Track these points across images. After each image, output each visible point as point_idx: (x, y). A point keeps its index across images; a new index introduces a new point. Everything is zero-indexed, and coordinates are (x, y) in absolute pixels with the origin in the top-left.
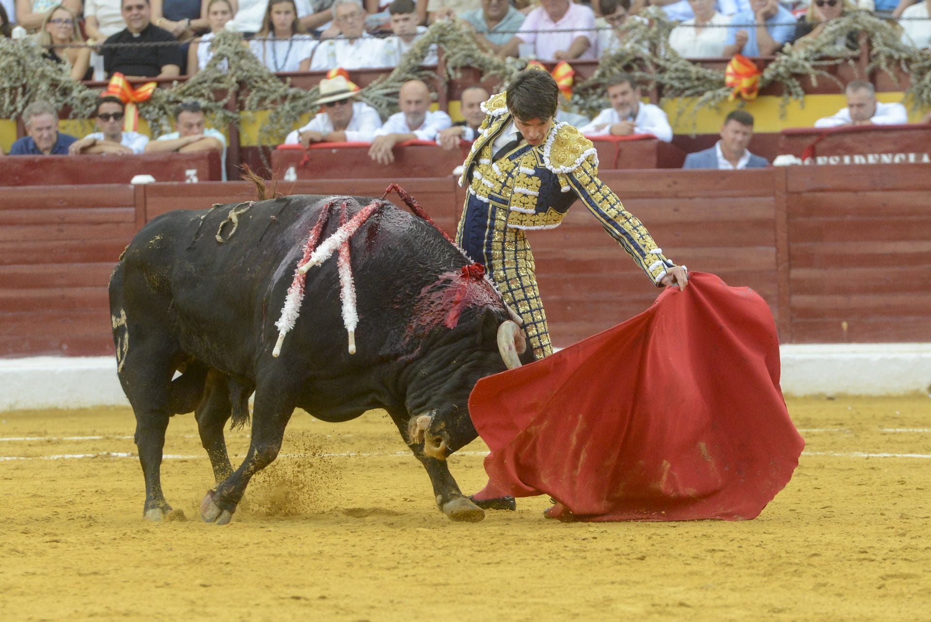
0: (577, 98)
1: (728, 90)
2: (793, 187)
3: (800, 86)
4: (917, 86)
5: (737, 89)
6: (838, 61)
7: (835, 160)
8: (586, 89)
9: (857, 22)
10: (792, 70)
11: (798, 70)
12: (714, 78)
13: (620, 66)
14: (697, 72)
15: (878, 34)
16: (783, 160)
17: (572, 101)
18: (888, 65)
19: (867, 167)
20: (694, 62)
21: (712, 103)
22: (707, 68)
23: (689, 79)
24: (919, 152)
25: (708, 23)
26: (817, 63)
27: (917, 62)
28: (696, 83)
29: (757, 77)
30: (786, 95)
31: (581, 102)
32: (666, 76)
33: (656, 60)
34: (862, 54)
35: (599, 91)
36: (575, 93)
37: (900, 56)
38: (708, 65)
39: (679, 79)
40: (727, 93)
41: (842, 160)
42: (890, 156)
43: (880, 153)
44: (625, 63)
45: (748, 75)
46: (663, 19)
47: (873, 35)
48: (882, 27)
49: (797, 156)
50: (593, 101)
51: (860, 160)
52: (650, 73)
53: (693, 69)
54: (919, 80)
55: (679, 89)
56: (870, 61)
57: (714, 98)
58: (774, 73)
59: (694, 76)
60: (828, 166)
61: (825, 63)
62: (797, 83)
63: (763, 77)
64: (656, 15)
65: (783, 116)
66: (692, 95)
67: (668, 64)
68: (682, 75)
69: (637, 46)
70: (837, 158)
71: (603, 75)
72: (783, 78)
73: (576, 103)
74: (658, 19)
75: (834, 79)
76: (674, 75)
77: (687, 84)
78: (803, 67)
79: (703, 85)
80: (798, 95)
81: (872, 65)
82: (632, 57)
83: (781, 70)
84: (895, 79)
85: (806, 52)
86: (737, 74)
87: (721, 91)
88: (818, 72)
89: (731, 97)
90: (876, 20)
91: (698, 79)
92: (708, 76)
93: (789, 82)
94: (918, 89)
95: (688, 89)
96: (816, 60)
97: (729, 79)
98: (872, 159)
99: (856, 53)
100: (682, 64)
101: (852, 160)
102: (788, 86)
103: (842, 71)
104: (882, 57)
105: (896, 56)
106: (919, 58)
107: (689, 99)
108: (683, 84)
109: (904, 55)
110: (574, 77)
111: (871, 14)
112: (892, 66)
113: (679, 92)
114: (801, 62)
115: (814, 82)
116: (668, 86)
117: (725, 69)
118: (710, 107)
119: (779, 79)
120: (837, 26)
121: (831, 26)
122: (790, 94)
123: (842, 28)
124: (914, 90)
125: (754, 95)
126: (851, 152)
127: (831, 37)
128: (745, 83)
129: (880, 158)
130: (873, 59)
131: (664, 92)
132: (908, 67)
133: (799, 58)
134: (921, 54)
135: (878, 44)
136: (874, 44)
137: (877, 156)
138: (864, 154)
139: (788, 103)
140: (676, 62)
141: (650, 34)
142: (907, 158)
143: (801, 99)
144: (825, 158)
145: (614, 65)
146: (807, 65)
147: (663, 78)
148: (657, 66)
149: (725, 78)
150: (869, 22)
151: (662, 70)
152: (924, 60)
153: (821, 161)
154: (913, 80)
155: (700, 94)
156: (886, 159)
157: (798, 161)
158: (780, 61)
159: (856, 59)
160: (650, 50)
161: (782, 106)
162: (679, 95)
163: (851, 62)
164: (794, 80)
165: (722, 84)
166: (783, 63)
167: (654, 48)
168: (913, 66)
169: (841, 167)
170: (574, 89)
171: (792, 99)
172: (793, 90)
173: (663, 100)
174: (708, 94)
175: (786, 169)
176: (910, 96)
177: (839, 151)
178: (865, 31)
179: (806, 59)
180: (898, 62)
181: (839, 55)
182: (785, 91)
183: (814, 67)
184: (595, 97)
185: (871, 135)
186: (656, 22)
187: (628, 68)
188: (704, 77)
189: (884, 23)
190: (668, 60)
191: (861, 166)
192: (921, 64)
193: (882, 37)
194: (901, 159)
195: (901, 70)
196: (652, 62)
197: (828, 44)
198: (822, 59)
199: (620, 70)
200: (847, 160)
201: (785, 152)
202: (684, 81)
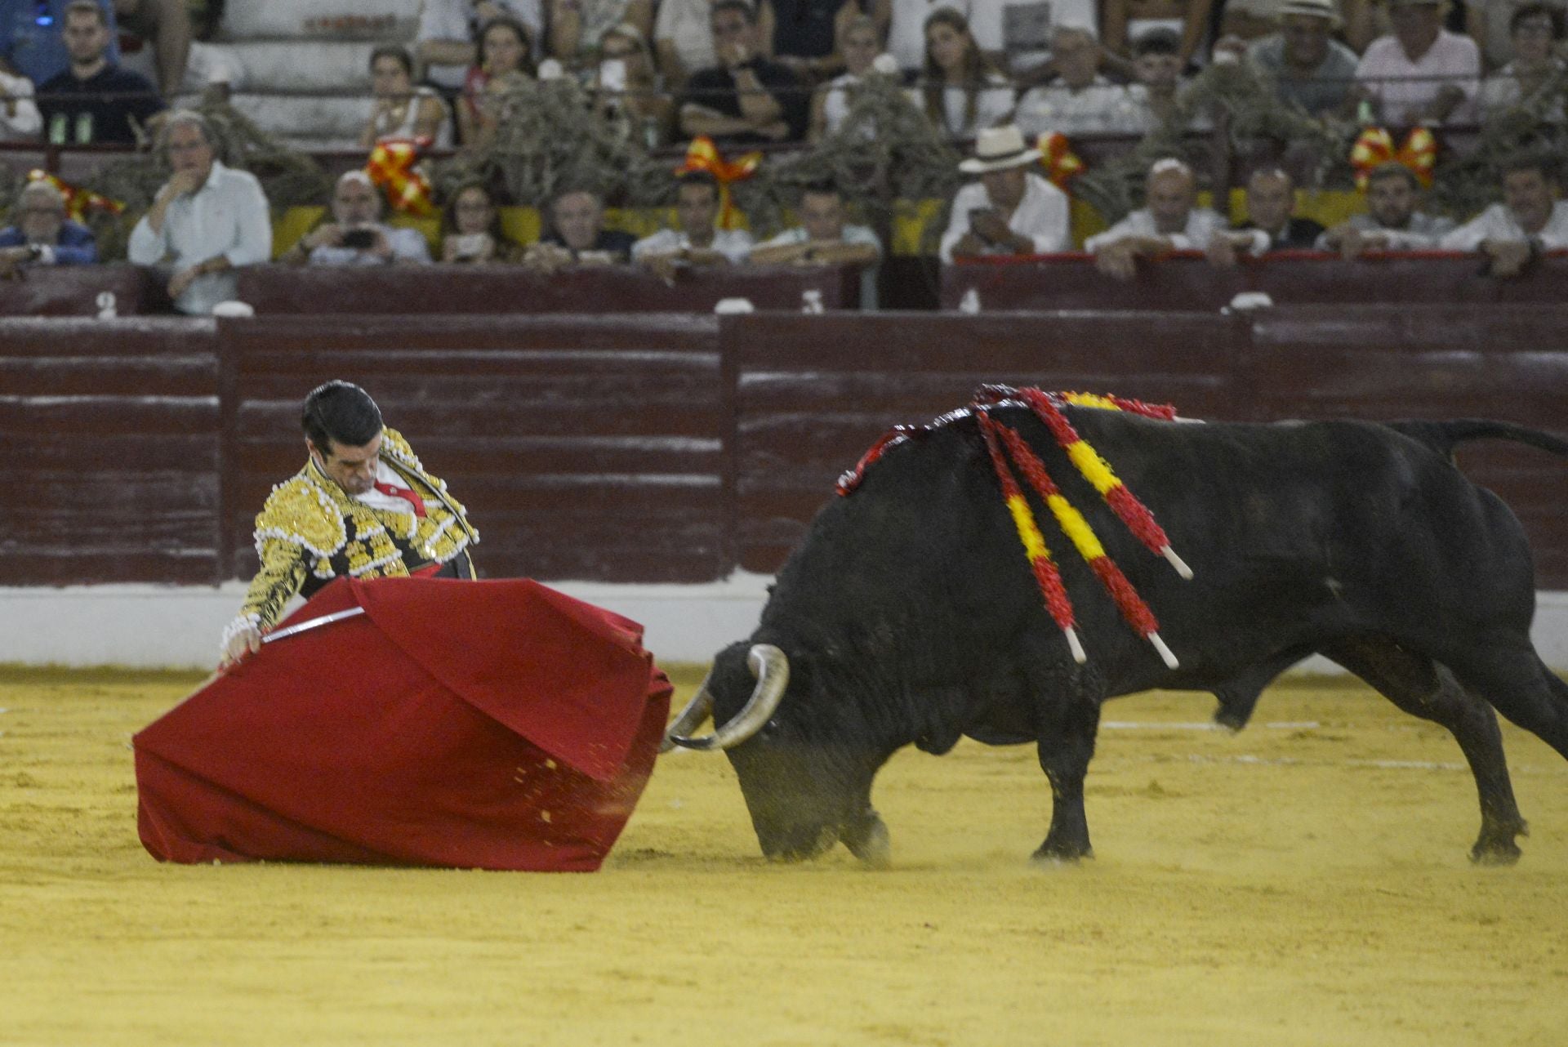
0: (1442, 186)
8: (1457, 172)
13: (1513, 136)
17: (1434, 193)
31: (1448, 192)
36: (1440, 179)
44: (1522, 130)
50: (1468, 190)
73: (1440, 195)
82: (1537, 121)
110: (1437, 153)
145: (1505, 134)
170: (1438, 172)
184: (1471, 184)
187: (1527, 139)
199: (1513, 142)
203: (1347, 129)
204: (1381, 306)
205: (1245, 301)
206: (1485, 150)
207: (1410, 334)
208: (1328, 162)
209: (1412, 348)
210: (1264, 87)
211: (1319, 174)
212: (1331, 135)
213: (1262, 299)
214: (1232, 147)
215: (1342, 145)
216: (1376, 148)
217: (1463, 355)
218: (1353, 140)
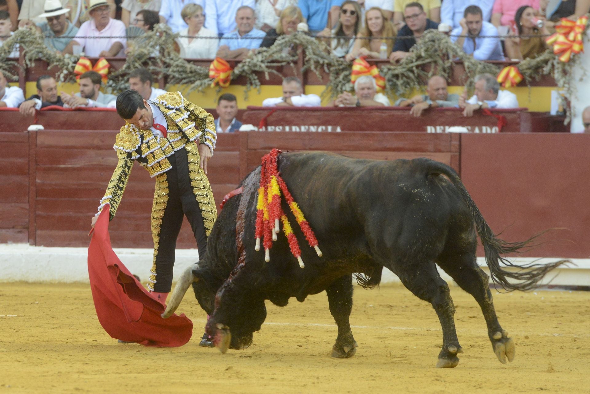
0: (111, 82)
1: (211, 80)
2: (252, 145)
3: (258, 79)
4: (334, 82)
5: (216, 80)
6: (283, 64)
7: (279, 129)
8: (117, 77)
9: (296, 39)
10: (253, 69)
11: (257, 69)
12: (202, 72)
13: (140, 62)
14: (191, 68)
15: (309, 47)
16: (246, 128)
17: (108, 85)
18: (316, 68)
19: (300, 134)
20: (189, 61)
21: (200, 89)
22: (198, 66)
23: (185, 72)
24: (335, 125)
25: (197, 35)
26: (269, 64)
27: (334, 66)
28: (190, 75)
29: (230, 72)
30: (249, 85)
31: (114, 85)
32: (170, 70)
33: (163, 59)
34: (299, 59)
35: (126, 78)
36: (110, 79)
37: (324, 62)
38: (197, 63)
39: (179, 72)
40: (210, 82)
41: (284, 129)
42: (316, 127)
43: (309, 125)
44: (143, 60)
45: (224, 71)
46: (169, 32)
47: (306, 48)
48: (312, 42)
49: (254, 125)
50: (122, 84)
51: (296, 129)
52: (160, 67)
53: (188, 66)
54: (336, 78)
55: (178, 78)
56: (304, 64)
57: (201, 85)
58: (241, 70)
59: (188, 70)
60: (275, 132)
61: (275, 64)
62: (256, 77)
63: (234, 73)
64: (164, 30)
65: (246, 98)
66: (187, 83)
67: (172, 62)
68: (181, 69)
69: (151, 49)
70: (281, 127)
71: (129, 67)
72: (247, 73)
73: (111, 86)
74: (166, 32)
75: (280, 75)
76: (175, 69)
77: (184, 76)
78: (260, 66)
79: (194, 77)
80: (256, 85)
81: (305, 67)
82: (148, 56)
83: (246, 68)
84: (321, 77)
85: (262, 57)
86: (217, 70)
87: (206, 81)
88: (270, 70)
89: (213, 85)
90: (308, 37)
91: (191, 72)
92: (198, 70)
93: (251, 76)
94: (335, 84)
95: (184, 78)
96: (268, 62)
97: (212, 73)
98: (303, 129)
99: (295, 58)
100: (181, 62)
101: (291, 129)
102: (250, 79)
103: (285, 70)
104: (312, 62)
105: (321, 62)
106: (336, 64)
107: (185, 85)
108: (181, 75)
109: (326, 61)
110: (109, 68)
111: (306, 33)
112: (318, 68)
113: (179, 81)
114: (259, 63)
115: (267, 77)
116: (171, 77)
117: (209, 66)
118: (199, 91)
119: (244, 74)
120: (283, 41)
121: (279, 40)
122: (251, 84)
123: (286, 42)
124: (332, 84)
125: (227, 84)
126: (290, 123)
127: (279, 48)
128: (222, 76)
129: (309, 128)
130: (306, 63)
131: (169, 80)
132: (329, 69)
133: (258, 61)
134: (337, 61)
135: (310, 54)
136: (307, 53)
137: (307, 127)
138: (299, 125)
139: (250, 90)
140: (176, 61)
141: (161, 41)
142: (327, 129)
143: (258, 87)
144: (273, 127)
145: (136, 62)
146: (263, 65)
147: (168, 71)
148: (165, 63)
149: (209, 72)
150: (304, 39)
151: (168, 66)
152: (339, 65)
153: (270, 129)
154: (331, 77)
155: (192, 82)
156: (313, 129)
157: (256, 129)
158: (245, 62)
159: (295, 63)
160: (160, 52)
161: (246, 92)
162: (178, 83)
163: (292, 64)
164: (254, 75)
165: (207, 76)
166: (247, 63)
167: (163, 50)
168: (332, 69)
169: (283, 133)
170: (109, 76)
171: (252, 88)
172: (253, 82)
173: (168, 85)
174: (198, 83)
175: (246, 133)
176: (330, 88)
177: (282, 123)
178: (301, 44)
179: (262, 62)
180: (323, 65)
181: (284, 60)
182: (248, 82)
183: (267, 67)
184: (123, 82)
185: (303, 113)
186: (164, 34)
187: (145, 64)
188: (195, 71)
189: (313, 39)
190: (172, 59)
191: (296, 133)
192: (337, 68)
193: (312, 49)
194: (322, 129)
195: (324, 71)
196: (161, 60)
197: (276, 52)
198: (273, 61)
199: (140, 65)
200: (287, 129)
201: (247, 123)
202: (182, 73)
203: (73, 58)
205: (33, 128)
208: (65, 72)
211: (62, 76)
212: (67, 61)
213: (40, 127)
214: (27, 65)
215: (71, 64)
216: (85, 66)
218: (75, 63)
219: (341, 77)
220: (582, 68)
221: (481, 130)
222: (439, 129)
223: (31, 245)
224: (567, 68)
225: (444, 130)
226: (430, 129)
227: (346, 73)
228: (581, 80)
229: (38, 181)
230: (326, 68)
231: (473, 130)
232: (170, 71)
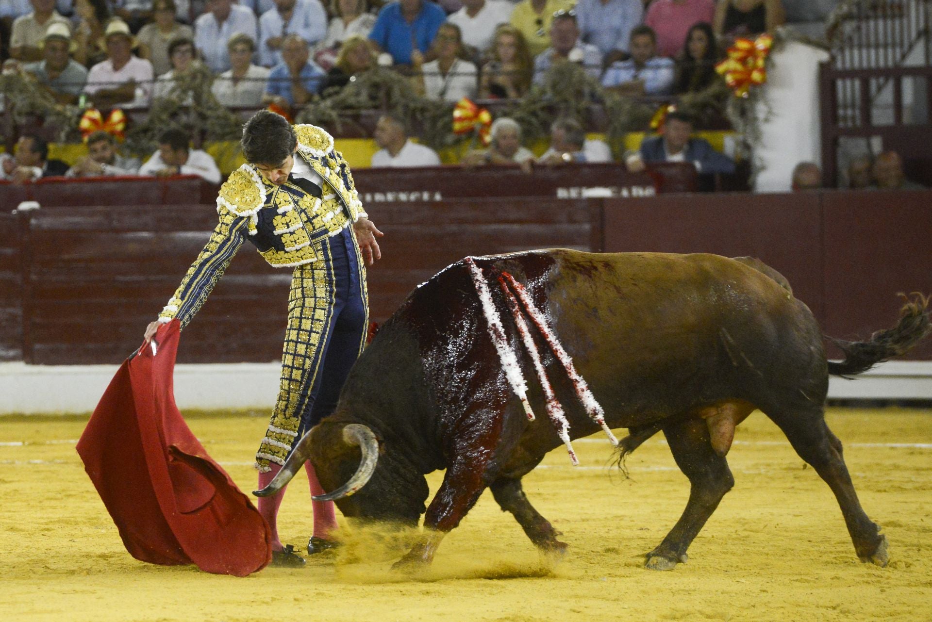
0: (129, 141)
4: (430, 131)
8: (137, 133)
9: (378, 77)
10: (320, 118)
11: (326, 118)
13: (167, 113)
14: (236, 119)
15: (396, 87)
19: (386, 203)
23: (228, 125)
24: (432, 191)
26: (342, 112)
27: (430, 111)
28: (235, 129)
31: (133, 144)
32: (209, 122)
33: (199, 109)
35: (150, 134)
36: (128, 137)
37: (415, 106)
39: (220, 125)
42: (406, 194)
43: (398, 192)
44: (172, 110)
47: (392, 88)
48: (398, 80)
50: (144, 144)
51: (380, 198)
53: (233, 117)
54: (432, 127)
55: (220, 134)
59: (231, 122)
61: (349, 112)
67: (209, 113)
68: (223, 122)
73: (129, 146)
75: (356, 126)
76: (215, 122)
77: (227, 130)
78: (330, 114)
82: (178, 105)
85: (333, 102)
88: (343, 119)
90: (393, 74)
94: (431, 134)
95: (227, 134)
96: (341, 109)
98: (390, 197)
99: (377, 103)
100: (223, 112)
101: (373, 198)
103: (363, 120)
104: (400, 106)
105: (412, 106)
106: (432, 108)
109: (419, 106)
110: (126, 123)
111: (390, 68)
112: (408, 114)
113: (221, 137)
114: (329, 111)
115: (339, 128)
116: (210, 132)
123: (364, 81)
124: (428, 135)
126: (372, 190)
127: (354, 88)
129: (398, 196)
130: (391, 108)
131: (206, 136)
132: (422, 115)
133: (326, 107)
135: (396, 95)
136: (393, 95)
137: (395, 194)
138: (384, 192)
140: (217, 110)
141: (195, 84)
142: (422, 196)
145: (162, 112)
146: (334, 113)
147: (205, 125)
148: (200, 114)
150: (388, 76)
151: (204, 117)
152: (437, 109)
154: (427, 127)
156: (403, 197)
159: (377, 108)
160: (195, 100)
162: (220, 139)
163: (372, 110)
166: (312, 111)
167: (197, 98)
168: (427, 115)
170: (127, 133)
173: (207, 143)
178: (385, 84)
179: (333, 108)
180: (414, 111)
181: (362, 105)
183: (340, 115)
184: (145, 140)
185: (389, 176)
187: (174, 115)
190: (210, 108)
191: (380, 203)
192: (433, 114)
193: (399, 89)
194: (416, 197)
195: (416, 119)
196: (196, 110)
197: (352, 94)
198: (347, 108)
200: (369, 198)
202: (224, 127)
203: (77, 111)
204: (100, 208)
205: (25, 206)
206: (152, 121)
207: (115, 223)
208: (67, 129)
209: (117, 231)
210: (32, 88)
211: (63, 135)
212: (69, 114)
213: (35, 205)
214: (15, 121)
215: (74, 120)
216: (93, 121)
217: (145, 234)
218: (81, 116)
219: (440, 124)
220: (766, 103)
221: (630, 192)
222: (574, 193)
223: (27, 363)
224: (747, 105)
225: (580, 193)
226: (562, 193)
227: (446, 119)
228: (767, 120)
229: (34, 277)
230: (419, 116)
231: (619, 192)
232: (208, 125)
